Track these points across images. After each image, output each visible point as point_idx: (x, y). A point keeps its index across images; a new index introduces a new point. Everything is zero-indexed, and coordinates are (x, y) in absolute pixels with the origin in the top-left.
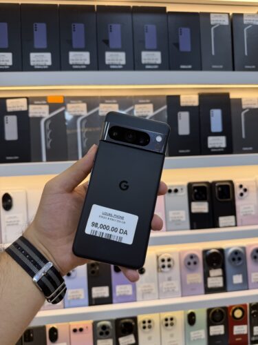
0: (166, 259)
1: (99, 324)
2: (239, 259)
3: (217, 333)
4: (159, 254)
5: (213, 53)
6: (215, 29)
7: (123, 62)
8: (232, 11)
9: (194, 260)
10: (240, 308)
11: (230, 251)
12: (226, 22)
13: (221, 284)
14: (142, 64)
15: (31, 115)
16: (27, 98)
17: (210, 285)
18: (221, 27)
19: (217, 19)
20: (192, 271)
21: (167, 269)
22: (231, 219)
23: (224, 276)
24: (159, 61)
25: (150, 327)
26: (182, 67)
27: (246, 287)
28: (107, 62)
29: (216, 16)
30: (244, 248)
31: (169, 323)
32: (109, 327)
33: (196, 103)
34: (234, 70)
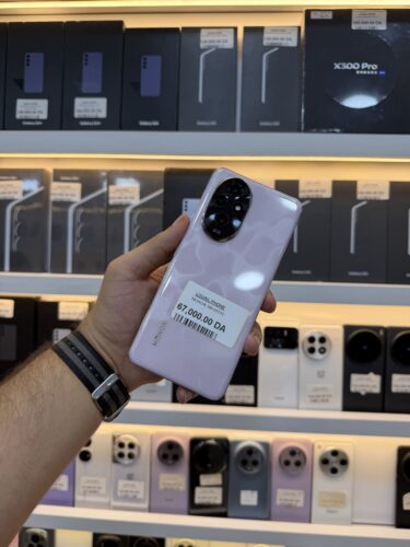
0: (127, 443)
2: (255, 463)
4: (116, 434)
5: (200, 100)
6: (207, 57)
7: (44, 116)
9: (174, 451)
11: (241, 446)
14: (74, 118)
17: (198, 500)
19: (211, 38)
21: (126, 461)
23: (225, 486)
24: (103, 114)
26: (143, 123)
27: (266, 516)
28: (18, 116)
29: (210, 33)
30: (266, 445)
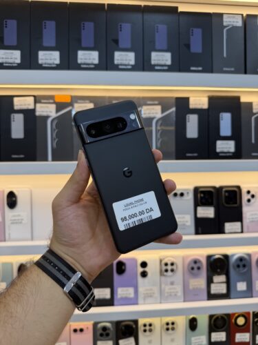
0: (169, 263)
1: (100, 325)
2: (244, 266)
3: (219, 340)
4: (162, 258)
7: (133, 62)
9: (198, 265)
10: (243, 315)
11: (235, 257)
12: (239, 23)
13: (224, 291)
14: (151, 64)
15: (38, 114)
16: (34, 96)
18: (234, 28)
19: (230, 20)
20: (195, 276)
21: (169, 273)
22: (237, 225)
24: (169, 62)
25: (150, 330)
26: (192, 68)
28: (116, 62)
31: (170, 327)
32: (109, 329)
33: (205, 106)
34: (246, 73)
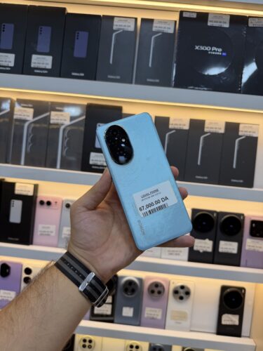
5: (111, 62)
6: (117, 35)
8: (140, 16)
17: (96, 312)
23: (113, 303)
27: (138, 323)
29: (120, 21)
30: (141, 280)
